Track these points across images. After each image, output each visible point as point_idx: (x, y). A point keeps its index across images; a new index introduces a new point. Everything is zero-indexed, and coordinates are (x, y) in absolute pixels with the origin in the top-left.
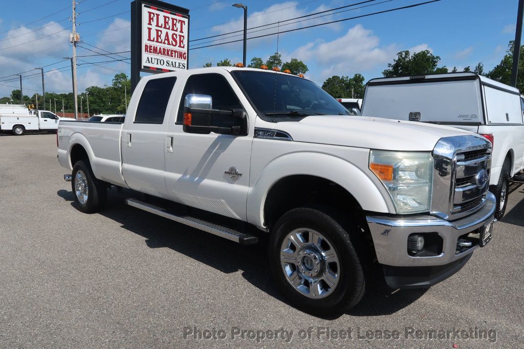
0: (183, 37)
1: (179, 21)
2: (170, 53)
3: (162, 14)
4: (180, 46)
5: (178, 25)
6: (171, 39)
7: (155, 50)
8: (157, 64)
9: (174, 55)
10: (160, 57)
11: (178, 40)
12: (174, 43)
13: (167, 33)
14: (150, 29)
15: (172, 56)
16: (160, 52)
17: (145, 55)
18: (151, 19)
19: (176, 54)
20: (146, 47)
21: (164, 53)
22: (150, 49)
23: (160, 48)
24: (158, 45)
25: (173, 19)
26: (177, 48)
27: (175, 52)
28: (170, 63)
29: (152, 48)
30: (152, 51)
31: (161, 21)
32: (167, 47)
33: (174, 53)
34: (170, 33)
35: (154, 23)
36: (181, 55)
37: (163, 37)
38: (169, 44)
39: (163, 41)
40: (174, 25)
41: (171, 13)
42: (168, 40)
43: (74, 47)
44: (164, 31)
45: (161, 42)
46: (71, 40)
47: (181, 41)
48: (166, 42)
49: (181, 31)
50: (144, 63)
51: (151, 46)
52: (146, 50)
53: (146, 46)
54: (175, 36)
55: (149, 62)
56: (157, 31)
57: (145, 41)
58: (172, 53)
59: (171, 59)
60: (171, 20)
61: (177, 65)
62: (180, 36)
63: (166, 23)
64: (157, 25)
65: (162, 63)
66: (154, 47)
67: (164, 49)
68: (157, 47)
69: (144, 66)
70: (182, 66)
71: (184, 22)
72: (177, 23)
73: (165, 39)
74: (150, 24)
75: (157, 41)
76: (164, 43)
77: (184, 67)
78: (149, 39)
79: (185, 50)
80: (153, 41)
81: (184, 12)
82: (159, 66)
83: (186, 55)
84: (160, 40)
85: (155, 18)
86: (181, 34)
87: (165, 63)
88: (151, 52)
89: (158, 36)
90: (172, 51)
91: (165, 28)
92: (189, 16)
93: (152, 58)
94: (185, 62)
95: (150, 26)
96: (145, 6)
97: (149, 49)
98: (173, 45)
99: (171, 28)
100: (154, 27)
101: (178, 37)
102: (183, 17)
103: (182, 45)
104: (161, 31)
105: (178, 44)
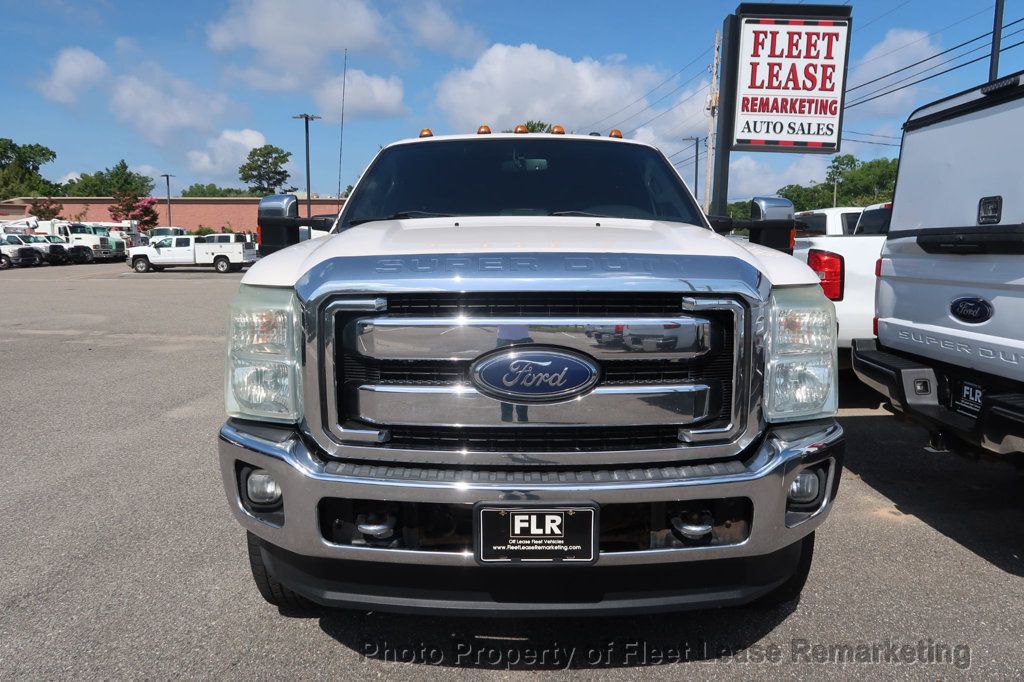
0: (833, 67)
1: (825, 35)
2: (797, 106)
3: (783, 30)
4: (823, 88)
5: (822, 45)
6: (801, 77)
7: (764, 106)
8: (768, 131)
9: (806, 109)
10: (773, 117)
11: (819, 76)
12: (809, 84)
13: (793, 66)
14: (754, 66)
15: (803, 112)
16: (775, 107)
17: (741, 118)
18: (758, 44)
19: (814, 105)
20: (744, 101)
21: (784, 108)
22: (754, 105)
23: (776, 100)
24: (771, 95)
25: (809, 35)
26: (817, 94)
27: (810, 102)
28: (797, 127)
29: (758, 102)
30: (757, 107)
31: (782, 43)
32: (791, 94)
33: (807, 105)
34: (801, 64)
35: (765, 52)
36: (824, 107)
37: (784, 75)
38: (796, 87)
39: (783, 85)
40: (810, 45)
41: (806, 24)
42: (795, 80)
43: (711, 118)
44: (787, 63)
45: (778, 87)
46: (708, 105)
47: (825, 77)
48: (791, 84)
49: (829, 56)
50: (739, 134)
51: (756, 99)
52: (745, 107)
53: (746, 99)
54: (811, 70)
55: (749, 131)
56: (771, 66)
57: (743, 90)
58: (802, 106)
59: (797, 119)
60: (804, 38)
61: (814, 129)
62: (825, 67)
63: (792, 44)
64: (772, 54)
65: (778, 130)
66: (762, 99)
67: (784, 101)
68: (768, 99)
69: (738, 141)
70: (825, 130)
71: (837, 35)
72: (820, 42)
73: (788, 80)
74: (756, 54)
75: (770, 86)
76: (786, 88)
77: (832, 131)
78: (753, 86)
79: (837, 94)
80: (761, 87)
81: (841, 14)
82: (772, 137)
83: (838, 105)
84: (775, 83)
85: (768, 43)
86: (828, 62)
87: (786, 128)
88: (753, 110)
89: (772, 75)
90: (802, 101)
91: (790, 55)
92: (850, 20)
93: (755, 123)
94: (834, 120)
95: (755, 60)
96: (747, 22)
97: (750, 105)
98: (805, 87)
99: (804, 53)
100: (764, 58)
101: (820, 70)
102: (835, 24)
103: (828, 86)
104: (780, 65)
105: (819, 84)
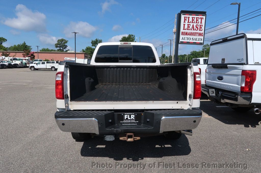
0: (202, 25)
1: (200, 18)
2: (194, 34)
3: (191, 17)
4: (200, 30)
5: (200, 20)
6: (195, 27)
9: (196, 35)
10: (189, 36)
12: (197, 29)
13: (193, 25)
14: (184, 25)
15: (195, 35)
16: (189, 34)
17: (181, 36)
18: (185, 20)
19: (198, 34)
21: (191, 34)
22: (184, 33)
24: (188, 31)
26: (198, 31)
28: (194, 39)
30: (185, 34)
31: (191, 20)
32: (192, 31)
34: (195, 24)
36: (200, 34)
38: (194, 30)
39: (191, 29)
40: (197, 20)
41: (196, 15)
42: (193, 28)
43: (174, 35)
44: (192, 24)
45: (190, 30)
46: (173, 32)
47: (200, 28)
48: (193, 29)
49: (201, 23)
50: (181, 40)
51: (185, 32)
53: (182, 32)
54: (197, 26)
55: (183, 39)
56: (188, 25)
57: (182, 30)
58: (195, 34)
59: (194, 37)
60: (196, 18)
61: (198, 39)
62: (200, 25)
63: (193, 20)
64: (188, 22)
66: (186, 32)
67: (191, 33)
68: (187, 32)
69: (180, 42)
70: (200, 39)
71: (203, 18)
73: (192, 28)
75: (188, 29)
77: (202, 40)
78: (184, 29)
79: (203, 32)
80: (186, 29)
81: (203, 13)
82: (188, 41)
83: (203, 34)
84: (189, 29)
85: (187, 19)
86: (201, 24)
87: (191, 39)
89: (188, 27)
90: (195, 33)
91: (192, 22)
92: (206, 15)
94: (202, 37)
95: (184, 23)
96: (183, 15)
97: (183, 33)
99: (195, 22)
100: (186, 23)
101: (199, 26)
102: (203, 16)
103: (201, 29)
104: (190, 25)
105: (199, 29)
